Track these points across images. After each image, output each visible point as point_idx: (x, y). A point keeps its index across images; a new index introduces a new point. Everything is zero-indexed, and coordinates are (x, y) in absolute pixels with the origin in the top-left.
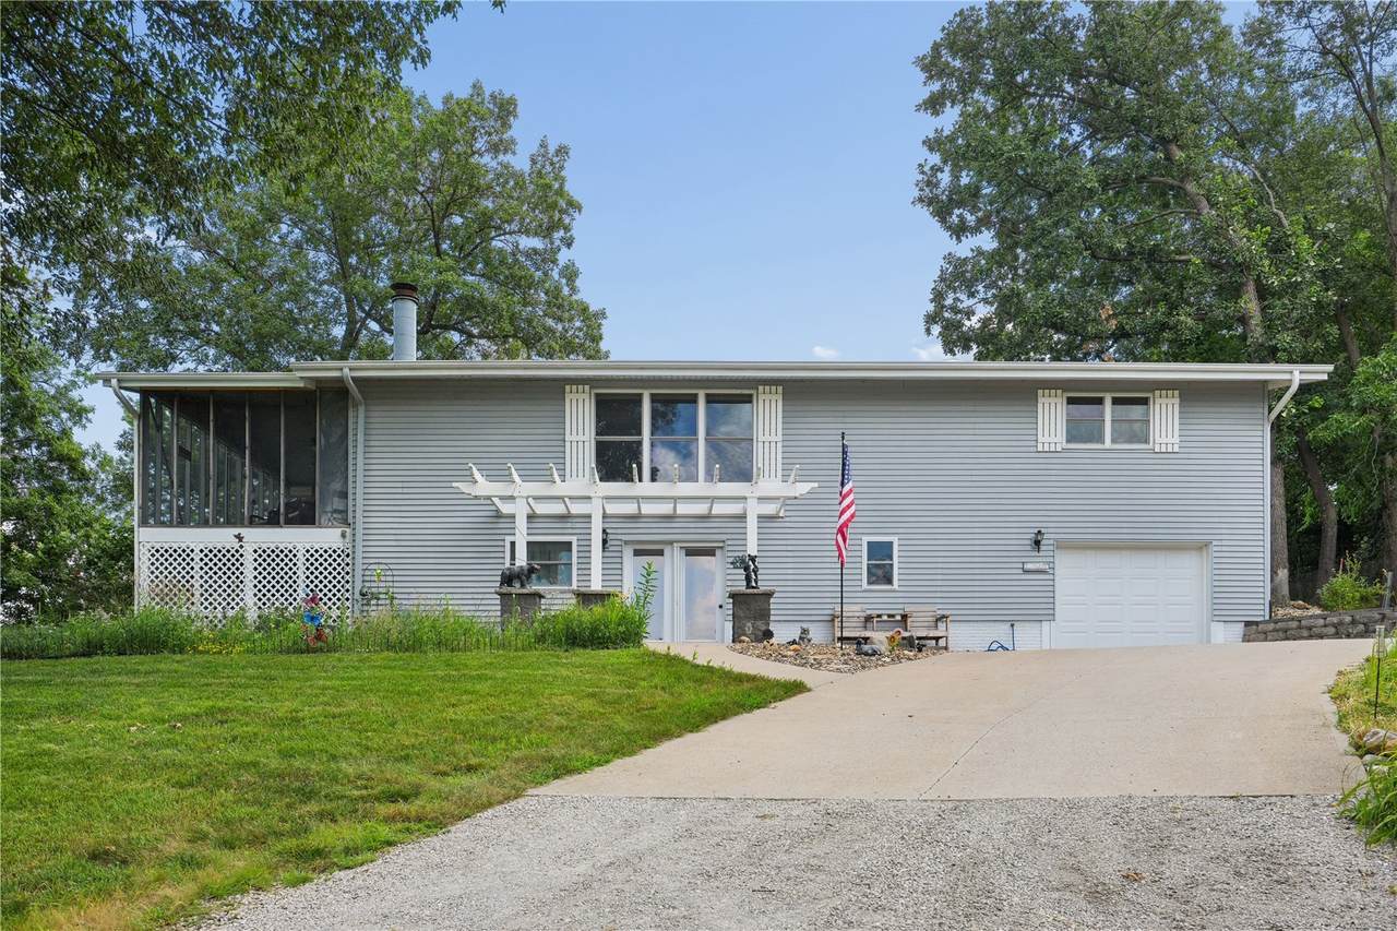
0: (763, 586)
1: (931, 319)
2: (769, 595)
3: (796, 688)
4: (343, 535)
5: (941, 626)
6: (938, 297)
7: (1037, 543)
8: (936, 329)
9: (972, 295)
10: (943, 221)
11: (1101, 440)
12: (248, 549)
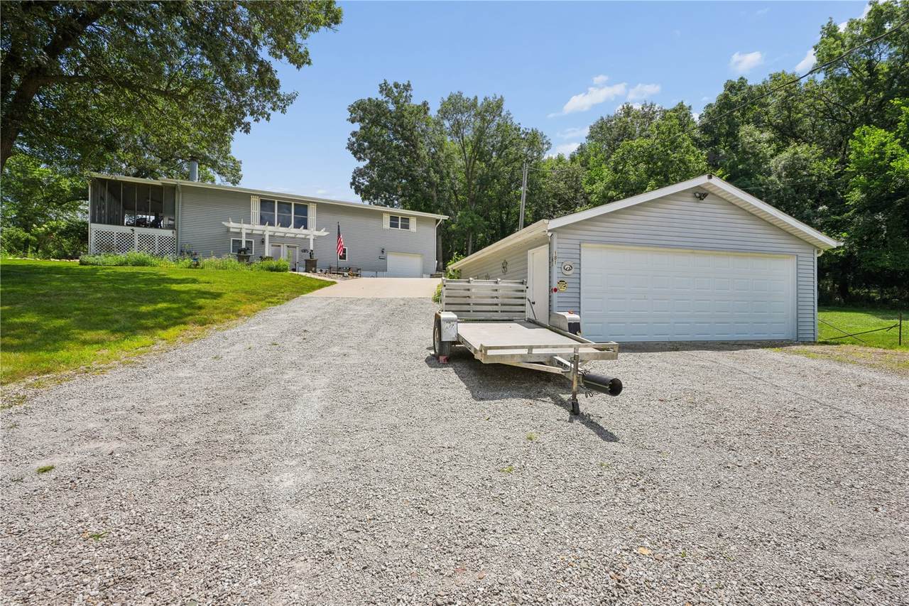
0: (315, 258)
1: (352, 184)
2: (316, 261)
3: (334, 283)
4: (173, 232)
5: (359, 271)
6: (354, 178)
7: (383, 252)
8: (353, 187)
9: (363, 179)
10: (355, 156)
11: (398, 227)
12: (136, 234)
